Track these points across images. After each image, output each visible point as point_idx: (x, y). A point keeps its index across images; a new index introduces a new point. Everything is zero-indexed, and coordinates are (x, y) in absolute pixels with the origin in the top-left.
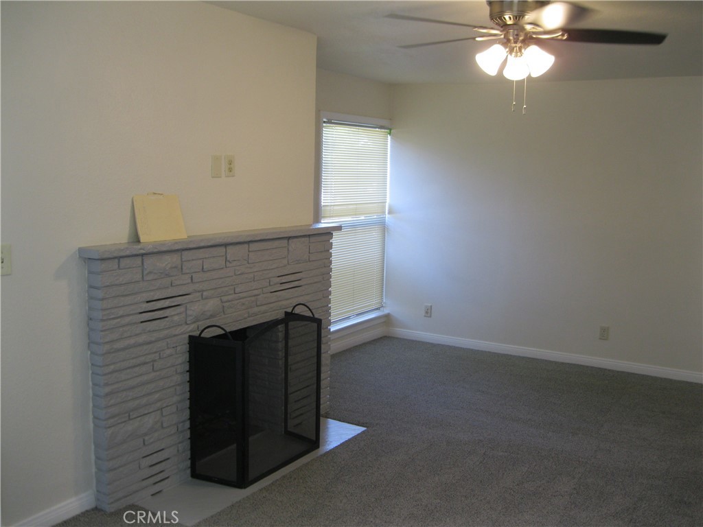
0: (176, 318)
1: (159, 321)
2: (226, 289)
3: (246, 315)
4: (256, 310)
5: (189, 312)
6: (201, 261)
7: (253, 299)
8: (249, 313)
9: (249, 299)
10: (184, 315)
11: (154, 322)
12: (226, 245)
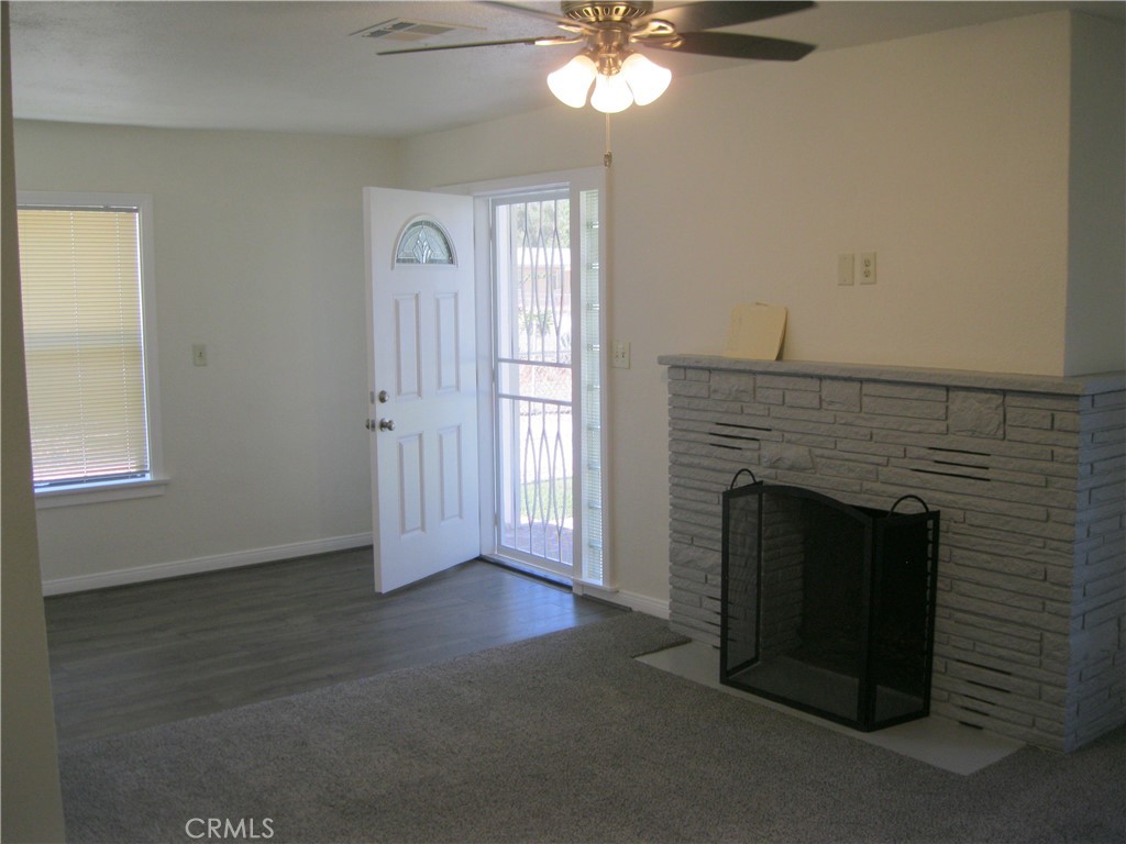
0: (748, 454)
1: (727, 450)
2: (821, 439)
3: (857, 488)
4: (877, 486)
5: (764, 452)
6: (781, 392)
7: (871, 467)
8: (861, 485)
9: (863, 465)
10: (756, 454)
11: (722, 449)
12: (821, 378)
